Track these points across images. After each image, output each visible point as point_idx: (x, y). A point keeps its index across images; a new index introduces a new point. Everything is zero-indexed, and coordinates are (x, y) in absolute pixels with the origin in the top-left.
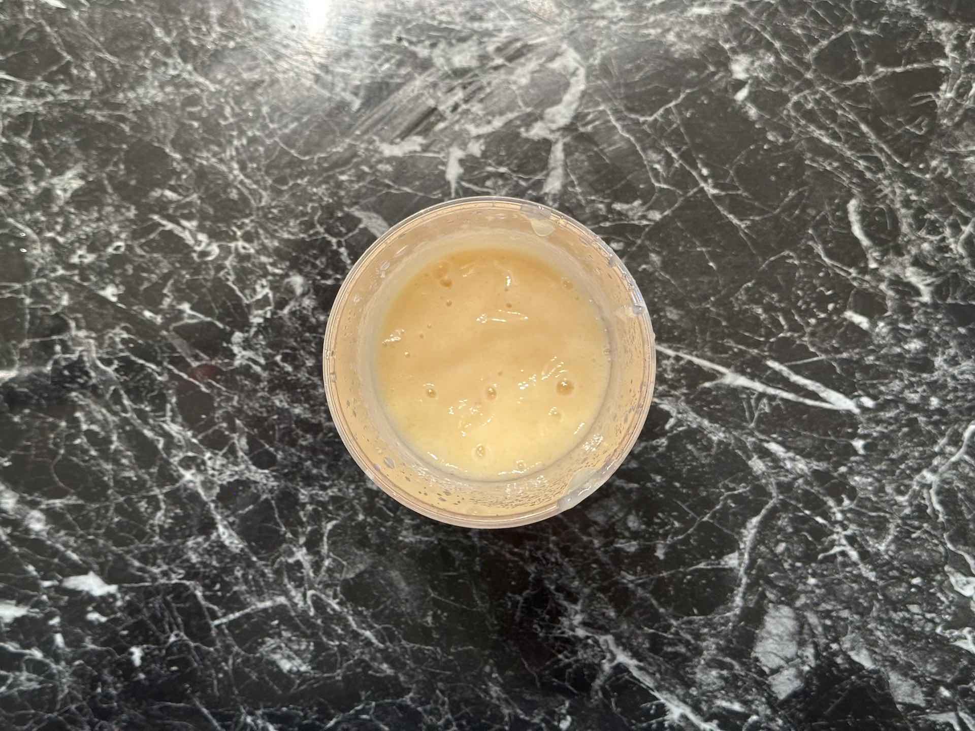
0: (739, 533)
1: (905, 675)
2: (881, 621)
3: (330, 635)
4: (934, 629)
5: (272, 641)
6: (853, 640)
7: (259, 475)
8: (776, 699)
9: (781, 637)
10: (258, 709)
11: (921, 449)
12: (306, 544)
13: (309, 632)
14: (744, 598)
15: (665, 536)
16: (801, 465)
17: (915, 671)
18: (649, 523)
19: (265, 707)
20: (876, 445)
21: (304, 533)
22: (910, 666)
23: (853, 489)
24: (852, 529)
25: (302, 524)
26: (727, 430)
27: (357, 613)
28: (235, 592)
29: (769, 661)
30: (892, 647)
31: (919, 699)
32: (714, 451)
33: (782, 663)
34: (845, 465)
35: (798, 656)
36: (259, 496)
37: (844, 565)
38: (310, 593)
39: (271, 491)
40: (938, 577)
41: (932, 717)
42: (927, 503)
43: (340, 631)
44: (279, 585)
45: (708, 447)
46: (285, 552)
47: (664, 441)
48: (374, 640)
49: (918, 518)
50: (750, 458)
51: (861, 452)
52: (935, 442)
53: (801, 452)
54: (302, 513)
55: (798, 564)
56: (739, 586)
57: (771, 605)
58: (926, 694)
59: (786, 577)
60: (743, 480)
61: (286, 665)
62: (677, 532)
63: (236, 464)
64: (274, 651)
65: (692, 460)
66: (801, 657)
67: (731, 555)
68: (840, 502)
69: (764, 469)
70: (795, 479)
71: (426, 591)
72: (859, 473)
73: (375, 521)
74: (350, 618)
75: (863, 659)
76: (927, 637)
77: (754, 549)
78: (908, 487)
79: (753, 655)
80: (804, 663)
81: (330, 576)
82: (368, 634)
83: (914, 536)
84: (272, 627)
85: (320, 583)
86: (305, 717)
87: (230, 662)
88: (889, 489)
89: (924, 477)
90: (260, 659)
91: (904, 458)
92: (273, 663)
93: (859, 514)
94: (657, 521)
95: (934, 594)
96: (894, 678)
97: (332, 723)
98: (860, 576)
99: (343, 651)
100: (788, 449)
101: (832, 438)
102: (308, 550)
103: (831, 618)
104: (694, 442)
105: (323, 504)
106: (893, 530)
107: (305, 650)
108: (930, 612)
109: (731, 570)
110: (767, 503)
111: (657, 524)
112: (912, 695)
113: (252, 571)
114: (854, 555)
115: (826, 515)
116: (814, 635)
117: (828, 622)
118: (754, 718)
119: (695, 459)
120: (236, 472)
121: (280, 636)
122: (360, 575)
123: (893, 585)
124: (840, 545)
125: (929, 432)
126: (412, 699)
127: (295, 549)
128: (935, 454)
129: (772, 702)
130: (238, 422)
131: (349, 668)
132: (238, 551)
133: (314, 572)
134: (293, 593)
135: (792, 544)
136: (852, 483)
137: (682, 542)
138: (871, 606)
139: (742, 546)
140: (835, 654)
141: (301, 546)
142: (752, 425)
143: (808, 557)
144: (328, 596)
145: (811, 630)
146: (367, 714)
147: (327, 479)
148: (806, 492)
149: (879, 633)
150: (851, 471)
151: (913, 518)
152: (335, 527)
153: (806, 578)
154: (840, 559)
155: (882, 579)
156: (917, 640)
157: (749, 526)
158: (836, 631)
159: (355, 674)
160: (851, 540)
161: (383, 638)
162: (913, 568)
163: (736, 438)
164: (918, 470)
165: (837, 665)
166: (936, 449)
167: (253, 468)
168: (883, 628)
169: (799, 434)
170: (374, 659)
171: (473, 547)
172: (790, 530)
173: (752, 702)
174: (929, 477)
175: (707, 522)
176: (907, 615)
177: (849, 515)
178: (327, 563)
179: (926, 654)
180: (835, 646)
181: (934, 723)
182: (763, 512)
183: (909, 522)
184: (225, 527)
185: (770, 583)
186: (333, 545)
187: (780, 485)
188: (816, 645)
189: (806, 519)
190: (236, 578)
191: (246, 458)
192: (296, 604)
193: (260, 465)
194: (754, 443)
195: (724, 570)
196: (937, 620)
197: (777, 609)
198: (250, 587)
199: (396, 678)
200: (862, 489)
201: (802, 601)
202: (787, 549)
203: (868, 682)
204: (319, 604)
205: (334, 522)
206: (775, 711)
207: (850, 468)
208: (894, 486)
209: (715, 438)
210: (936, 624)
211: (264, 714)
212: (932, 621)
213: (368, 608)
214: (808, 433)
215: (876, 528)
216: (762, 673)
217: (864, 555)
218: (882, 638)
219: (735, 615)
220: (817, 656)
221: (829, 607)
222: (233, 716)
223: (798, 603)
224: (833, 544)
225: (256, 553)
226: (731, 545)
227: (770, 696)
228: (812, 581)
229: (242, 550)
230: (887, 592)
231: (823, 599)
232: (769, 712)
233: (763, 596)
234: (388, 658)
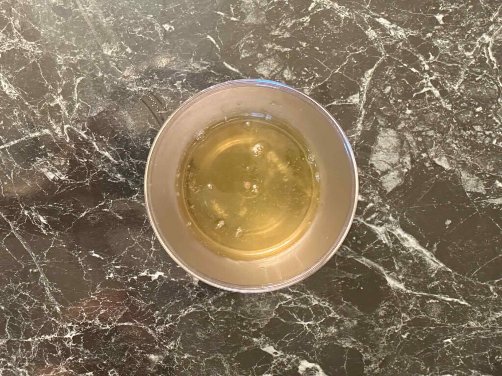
0: (360, 81)
1: (472, 173)
2: (456, 137)
3: (80, 155)
4: (491, 142)
5: (41, 160)
6: (436, 151)
7: (27, 45)
8: (386, 191)
9: (388, 150)
10: (33, 206)
11: (482, 20)
12: (62, 93)
13: (66, 153)
14: (363, 124)
15: (309, 83)
16: (401, 33)
17: (479, 170)
18: (298, 75)
19: (36, 205)
20: (452, 18)
21: (61, 85)
22: (475, 167)
23: (436, 48)
24: (436, 75)
25: (59, 80)
26: (351, 10)
27: (99, 140)
28: (14, 126)
29: (380, 167)
30: (463, 154)
31: (481, 189)
32: (341, 25)
33: (389, 167)
34: (431, 32)
35: (400, 163)
36: (29, 61)
37: (430, 100)
38: (66, 127)
39: (37, 57)
40: (494, 107)
41: (490, 201)
42: (486, 56)
43: (87, 152)
44: (45, 121)
45: (338, 23)
46: (48, 99)
47: (307, 19)
48: (111, 158)
49: (480, 66)
50: (366, 29)
51: (442, 22)
52: (491, 15)
53: (400, 24)
54: (59, 72)
55: (400, 101)
56: (360, 116)
57: (381, 129)
58: (486, 186)
59: (392, 110)
60: (362, 44)
61: (51, 176)
62: (317, 81)
63: (12, 38)
64: (42, 166)
65: (326, 32)
66: (402, 163)
67: (354, 96)
68: (427, 57)
69: (376, 36)
70: (397, 43)
71: (146, 124)
72: (440, 37)
73: (110, 77)
74: (94, 143)
75: (443, 163)
76: (487, 147)
77: (369, 91)
78: (473, 46)
79: (370, 162)
80: (403, 167)
81: (79, 115)
82: (107, 154)
83: (477, 79)
84: (40, 150)
85: (73, 119)
86: (65, 211)
87: (12, 174)
88: (460, 48)
89: (483, 39)
90: (33, 172)
91: (470, 26)
92: (42, 174)
93: (440, 65)
94: (303, 73)
95: (491, 118)
96: (464, 175)
97: (83, 214)
98: (441, 107)
99: (90, 166)
100: (392, 22)
101: (422, 13)
102: (63, 97)
103: (422, 136)
104: (328, 19)
105: (74, 66)
106: (463, 75)
107: (63, 166)
108: (488, 130)
109: (354, 105)
110: (378, 59)
111: (304, 75)
112: (477, 186)
113: (25, 112)
114: (437, 93)
115: (417, 67)
116: (410, 148)
117: (420, 139)
118: (371, 205)
119: (329, 30)
120: (13, 44)
121: (46, 156)
122: (99, 114)
123: (463, 113)
124: (428, 87)
125: (486, 8)
126: (137, 197)
127: (55, 97)
128: (491, 23)
129: (382, 193)
130: (13, 9)
131: (94, 177)
132: (15, 98)
133: (68, 112)
134: (55, 127)
135: (395, 86)
136: (436, 44)
137: (321, 87)
138: (449, 127)
139: (362, 89)
140: (425, 160)
141: (59, 95)
142: (368, 6)
143: (406, 95)
144: (79, 129)
145: (409, 144)
146: (108, 208)
147: (74, 48)
148: (404, 51)
149: (454, 146)
150: (435, 36)
151: (477, 66)
152: (82, 81)
153: (405, 110)
154: (427, 96)
155: (456, 109)
156: (480, 150)
157: (366, 75)
158: (425, 145)
159: (99, 181)
160: (435, 83)
161: (117, 156)
162: (476, 101)
163: (357, 16)
164: (480, 34)
165: (426, 168)
166: (492, 20)
167: (24, 41)
168: (457, 142)
169: (400, 12)
170: (111, 171)
171: (178, 93)
172: (394, 78)
173: (369, 194)
174: (487, 39)
175: (338, 73)
176: (473, 133)
177: (433, 66)
178: (77, 106)
179: (485, 159)
180: (424, 155)
181: (492, 204)
182: (376, 65)
183: (474, 69)
184: (6, 81)
185: (380, 113)
186: (82, 94)
187: (386, 47)
188: (412, 155)
189: (404, 70)
190: (15, 117)
191: (19, 33)
192: (57, 134)
193: (29, 38)
194: (369, 18)
195: (350, 105)
196: (493, 135)
197: (386, 132)
198: (25, 123)
199: (127, 183)
200: (442, 48)
201: (403, 125)
202: (392, 90)
203: (447, 178)
204: (72, 135)
205: (81, 78)
206: (384, 200)
207: (434, 34)
208: (463, 45)
209: (342, 16)
210: (492, 139)
211: (36, 208)
212: (490, 135)
213: (106, 137)
214: (406, 11)
215: (452, 75)
216: (376, 174)
217: (443, 93)
218: (456, 148)
219: (357, 136)
220: (413, 161)
221: (420, 129)
222: (15, 210)
223: (400, 127)
224: (422, 87)
225: (28, 100)
226: (354, 89)
227: (381, 190)
228: (409, 112)
229: (18, 97)
230: (459, 118)
231: (416, 124)
232: (380, 201)
233: (376, 123)
234: (120, 170)
